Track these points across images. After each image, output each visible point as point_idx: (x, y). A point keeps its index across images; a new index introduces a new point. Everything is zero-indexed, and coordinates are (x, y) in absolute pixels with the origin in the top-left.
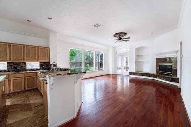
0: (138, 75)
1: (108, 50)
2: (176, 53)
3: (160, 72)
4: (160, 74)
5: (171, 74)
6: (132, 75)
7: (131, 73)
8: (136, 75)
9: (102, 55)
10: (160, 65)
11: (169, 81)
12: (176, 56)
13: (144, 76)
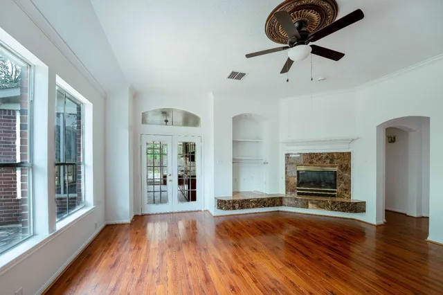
2: (349, 143)
3: (298, 190)
4: (299, 194)
5: (335, 192)
10: (298, 172)
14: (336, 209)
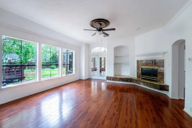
0: (118, 81)
1: (80, 48)
2: (163, 55)
3: (142, 76)
4: (142, 78)
5: (157, 79)
6: (111, 80)
7: (108, 78)
8: (116, 80)
9: (72, 53)
10: (142, 68)
11: (157, 89)
12: (162, 59)
13: (125, 81)
14: (151, 87)
